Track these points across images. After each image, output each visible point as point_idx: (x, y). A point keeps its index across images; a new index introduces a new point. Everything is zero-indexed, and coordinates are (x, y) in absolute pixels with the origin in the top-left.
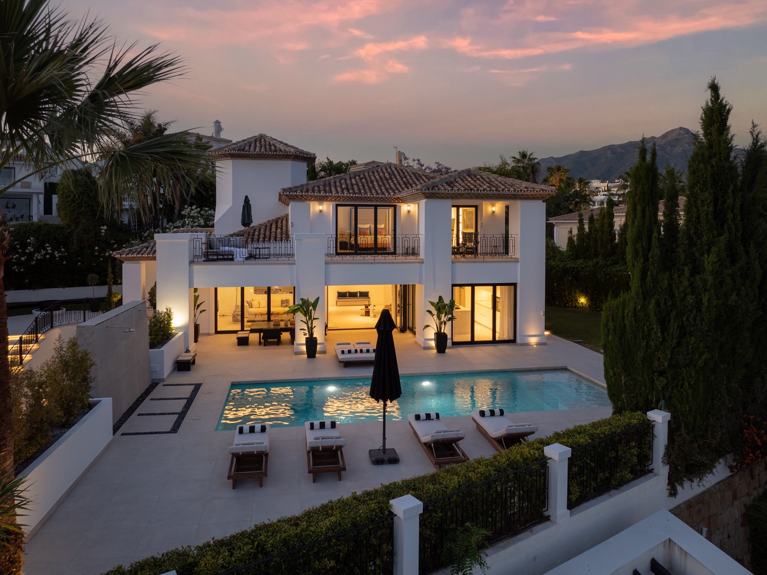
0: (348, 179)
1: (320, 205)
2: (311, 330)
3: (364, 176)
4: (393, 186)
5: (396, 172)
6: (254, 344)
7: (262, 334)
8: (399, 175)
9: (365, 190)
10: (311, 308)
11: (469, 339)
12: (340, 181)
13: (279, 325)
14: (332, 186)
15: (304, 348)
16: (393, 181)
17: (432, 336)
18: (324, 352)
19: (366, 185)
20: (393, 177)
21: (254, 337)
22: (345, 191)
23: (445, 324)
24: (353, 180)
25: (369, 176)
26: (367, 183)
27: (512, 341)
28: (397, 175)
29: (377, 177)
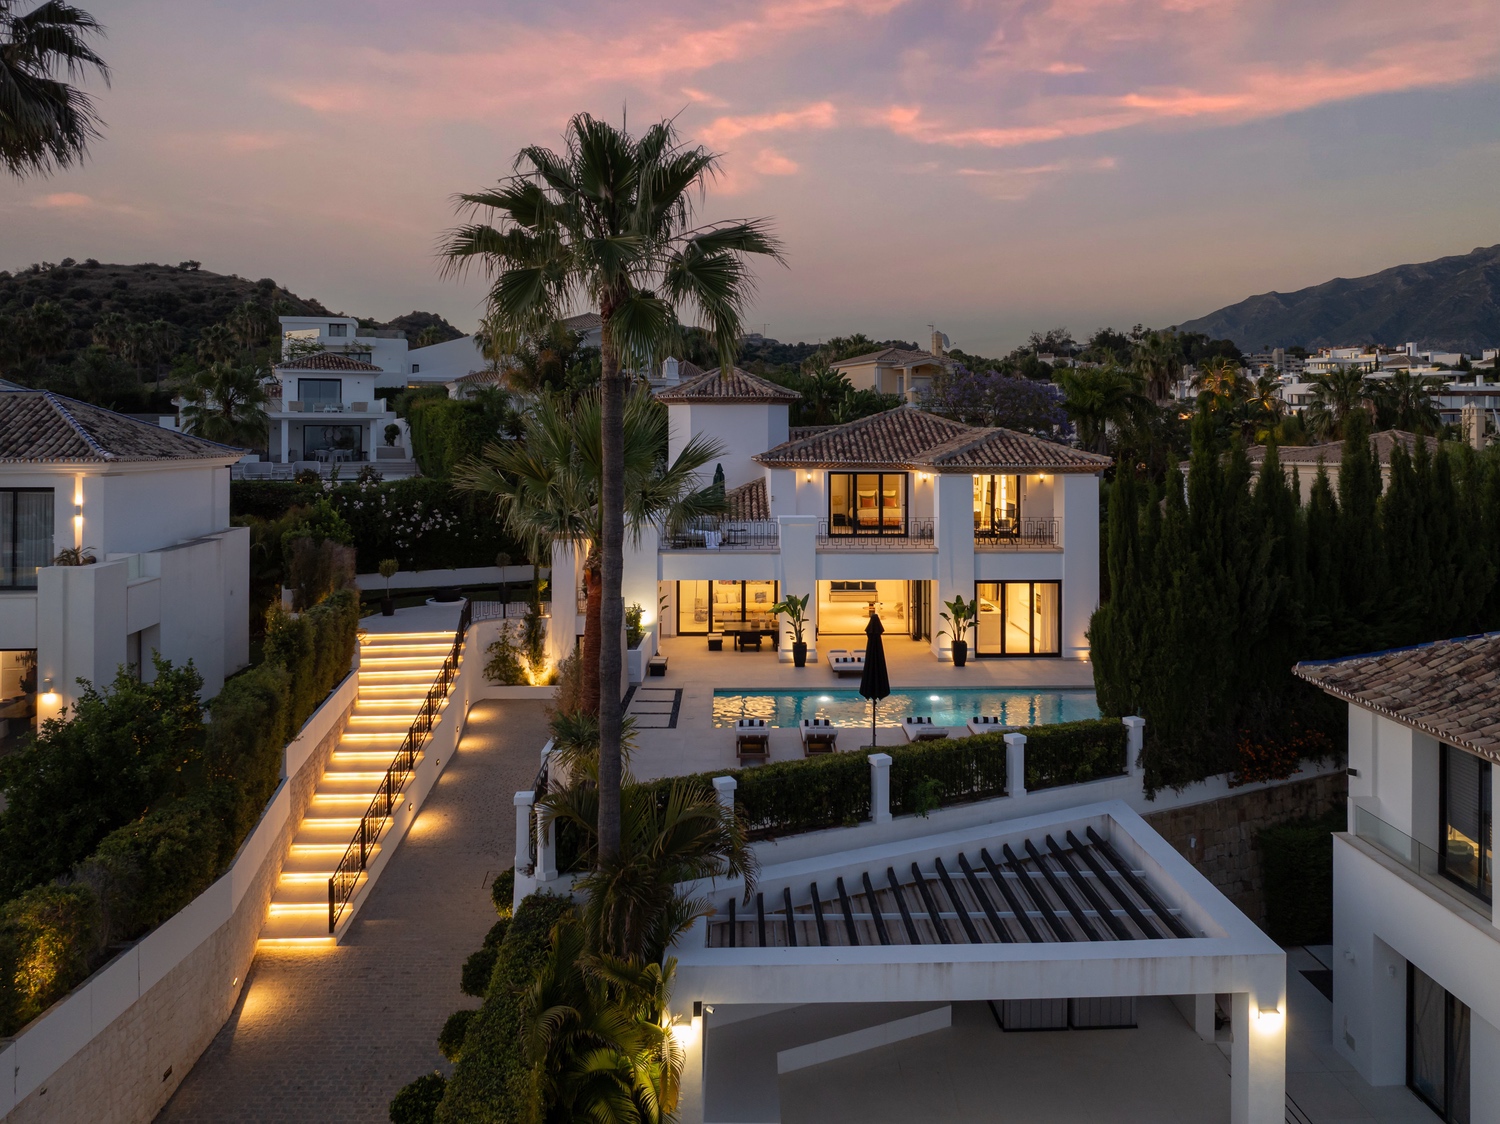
0: (845, 434)
1: (808, 473)
2: (799, 633)
3: (867, 429)
4: (904, 445)
5: (910, 422)
6: (728, 650)
7: (738, 637)
8: (915, 426)
9: (866, 452)
10: (799, 607)
11: (999, 651)
12: (834, 439)
13: (759, 627)
14: (824, 448)
15: (791, 655)
16: (905, 437)
17: (949, 645)
18: (815, 661)
19: (868, 444)
20: (905, 429)
21: (728, 641)
22: (840, 455)
23: (964, 630)
24: (851, 437)
25: (873, 428)
26: (870, 440)
27: (1056, 655)
28: (911, 426)
29: (884, 430)
